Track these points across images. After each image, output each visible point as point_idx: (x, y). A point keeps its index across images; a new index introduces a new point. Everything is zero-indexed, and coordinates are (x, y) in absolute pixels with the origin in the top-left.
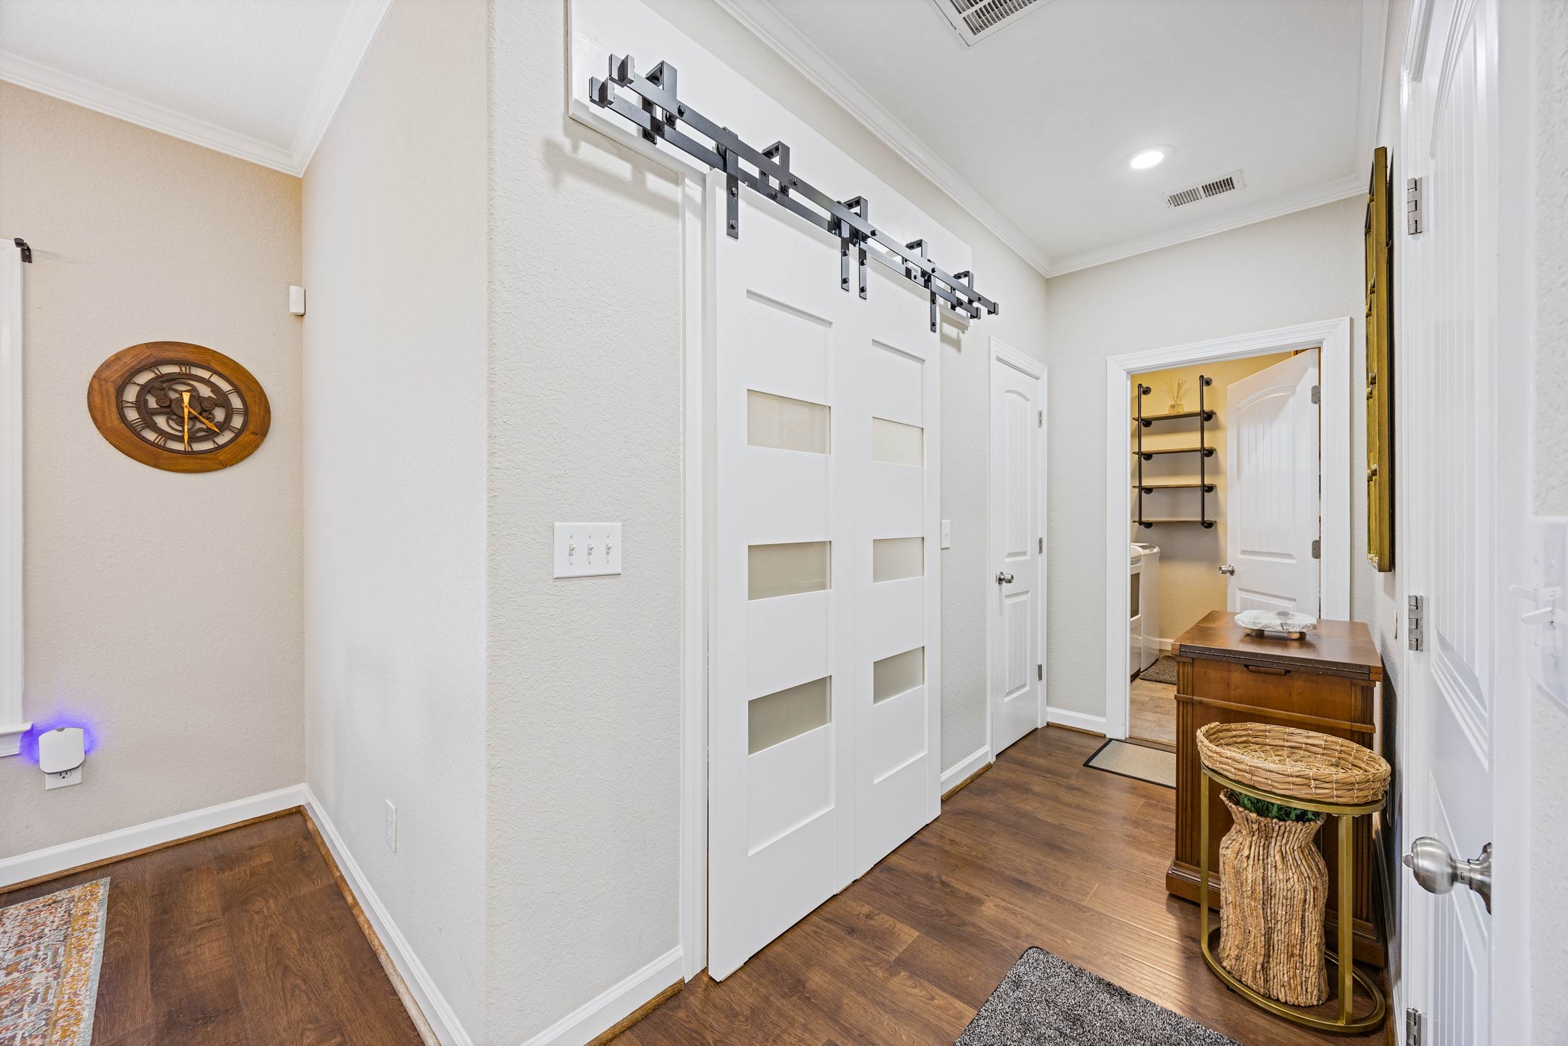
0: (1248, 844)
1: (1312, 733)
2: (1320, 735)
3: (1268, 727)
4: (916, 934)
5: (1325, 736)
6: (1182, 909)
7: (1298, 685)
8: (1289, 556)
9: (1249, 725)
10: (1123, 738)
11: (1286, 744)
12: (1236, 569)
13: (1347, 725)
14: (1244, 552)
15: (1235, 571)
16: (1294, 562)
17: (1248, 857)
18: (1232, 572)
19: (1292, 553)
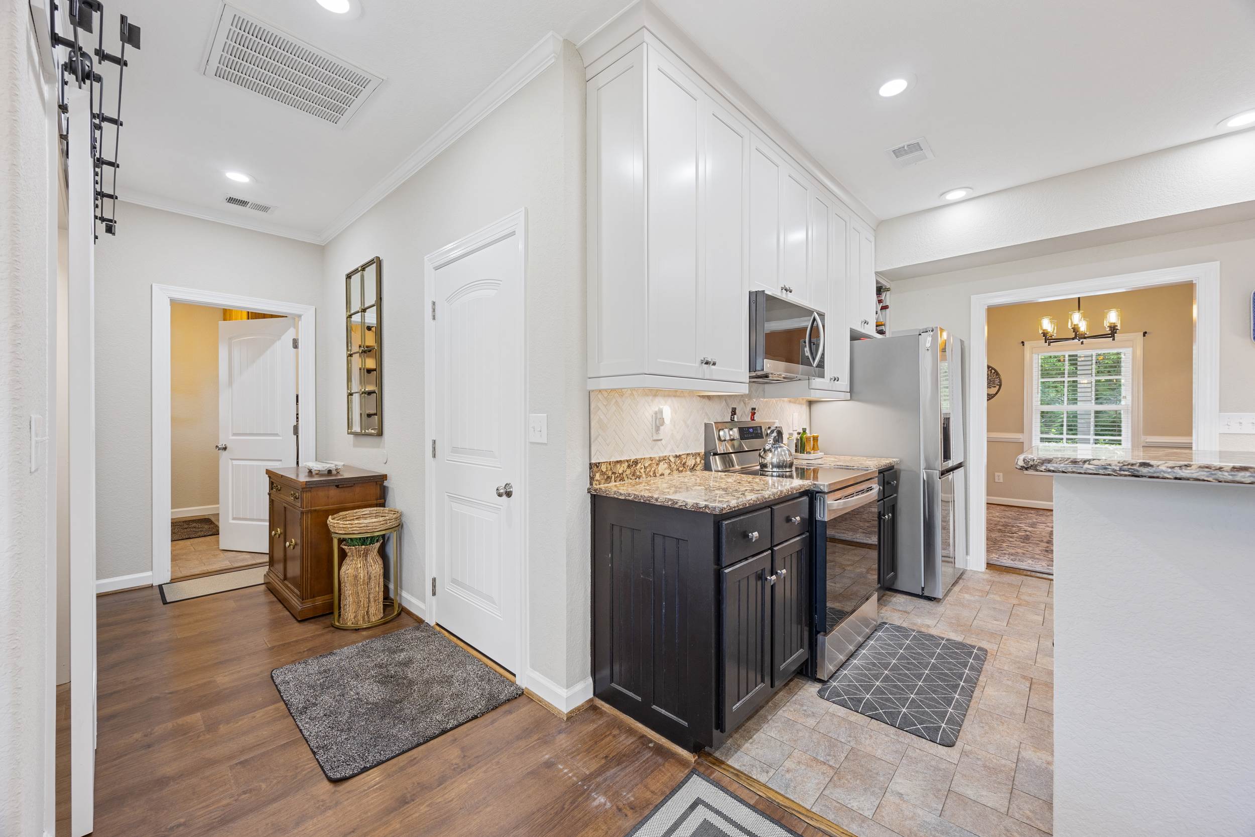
0: (359, 562)
1: (364, 510)
2: (367, 509)
3: (347, 512)
4: (198, 714)
5: (369, 509)
6: (311, 623)
7: (358, 489)
8: (277, 435)
9: (341, 513)
10: (168, 581)
11: (355, 518)
12: (228, 446)
13: (375, 502)
14: (234, 435)
15: (228, 448)
16: (280, 438)
17: (360, 567)
18: (225, 449)
19: (278, 433)
